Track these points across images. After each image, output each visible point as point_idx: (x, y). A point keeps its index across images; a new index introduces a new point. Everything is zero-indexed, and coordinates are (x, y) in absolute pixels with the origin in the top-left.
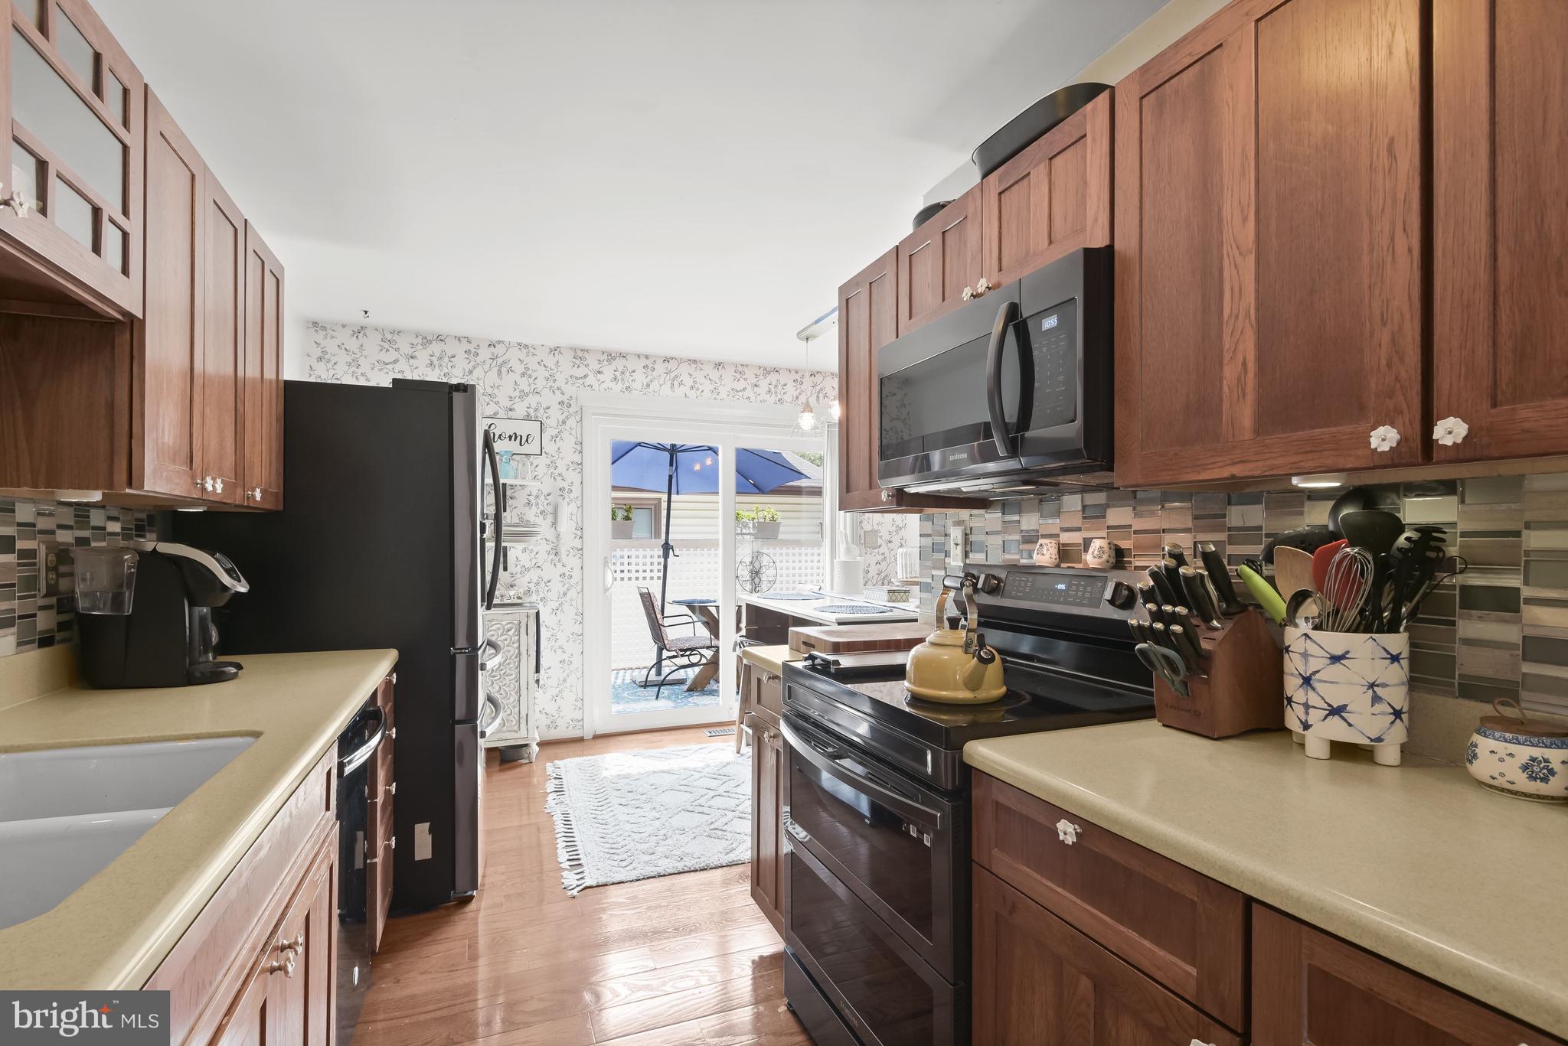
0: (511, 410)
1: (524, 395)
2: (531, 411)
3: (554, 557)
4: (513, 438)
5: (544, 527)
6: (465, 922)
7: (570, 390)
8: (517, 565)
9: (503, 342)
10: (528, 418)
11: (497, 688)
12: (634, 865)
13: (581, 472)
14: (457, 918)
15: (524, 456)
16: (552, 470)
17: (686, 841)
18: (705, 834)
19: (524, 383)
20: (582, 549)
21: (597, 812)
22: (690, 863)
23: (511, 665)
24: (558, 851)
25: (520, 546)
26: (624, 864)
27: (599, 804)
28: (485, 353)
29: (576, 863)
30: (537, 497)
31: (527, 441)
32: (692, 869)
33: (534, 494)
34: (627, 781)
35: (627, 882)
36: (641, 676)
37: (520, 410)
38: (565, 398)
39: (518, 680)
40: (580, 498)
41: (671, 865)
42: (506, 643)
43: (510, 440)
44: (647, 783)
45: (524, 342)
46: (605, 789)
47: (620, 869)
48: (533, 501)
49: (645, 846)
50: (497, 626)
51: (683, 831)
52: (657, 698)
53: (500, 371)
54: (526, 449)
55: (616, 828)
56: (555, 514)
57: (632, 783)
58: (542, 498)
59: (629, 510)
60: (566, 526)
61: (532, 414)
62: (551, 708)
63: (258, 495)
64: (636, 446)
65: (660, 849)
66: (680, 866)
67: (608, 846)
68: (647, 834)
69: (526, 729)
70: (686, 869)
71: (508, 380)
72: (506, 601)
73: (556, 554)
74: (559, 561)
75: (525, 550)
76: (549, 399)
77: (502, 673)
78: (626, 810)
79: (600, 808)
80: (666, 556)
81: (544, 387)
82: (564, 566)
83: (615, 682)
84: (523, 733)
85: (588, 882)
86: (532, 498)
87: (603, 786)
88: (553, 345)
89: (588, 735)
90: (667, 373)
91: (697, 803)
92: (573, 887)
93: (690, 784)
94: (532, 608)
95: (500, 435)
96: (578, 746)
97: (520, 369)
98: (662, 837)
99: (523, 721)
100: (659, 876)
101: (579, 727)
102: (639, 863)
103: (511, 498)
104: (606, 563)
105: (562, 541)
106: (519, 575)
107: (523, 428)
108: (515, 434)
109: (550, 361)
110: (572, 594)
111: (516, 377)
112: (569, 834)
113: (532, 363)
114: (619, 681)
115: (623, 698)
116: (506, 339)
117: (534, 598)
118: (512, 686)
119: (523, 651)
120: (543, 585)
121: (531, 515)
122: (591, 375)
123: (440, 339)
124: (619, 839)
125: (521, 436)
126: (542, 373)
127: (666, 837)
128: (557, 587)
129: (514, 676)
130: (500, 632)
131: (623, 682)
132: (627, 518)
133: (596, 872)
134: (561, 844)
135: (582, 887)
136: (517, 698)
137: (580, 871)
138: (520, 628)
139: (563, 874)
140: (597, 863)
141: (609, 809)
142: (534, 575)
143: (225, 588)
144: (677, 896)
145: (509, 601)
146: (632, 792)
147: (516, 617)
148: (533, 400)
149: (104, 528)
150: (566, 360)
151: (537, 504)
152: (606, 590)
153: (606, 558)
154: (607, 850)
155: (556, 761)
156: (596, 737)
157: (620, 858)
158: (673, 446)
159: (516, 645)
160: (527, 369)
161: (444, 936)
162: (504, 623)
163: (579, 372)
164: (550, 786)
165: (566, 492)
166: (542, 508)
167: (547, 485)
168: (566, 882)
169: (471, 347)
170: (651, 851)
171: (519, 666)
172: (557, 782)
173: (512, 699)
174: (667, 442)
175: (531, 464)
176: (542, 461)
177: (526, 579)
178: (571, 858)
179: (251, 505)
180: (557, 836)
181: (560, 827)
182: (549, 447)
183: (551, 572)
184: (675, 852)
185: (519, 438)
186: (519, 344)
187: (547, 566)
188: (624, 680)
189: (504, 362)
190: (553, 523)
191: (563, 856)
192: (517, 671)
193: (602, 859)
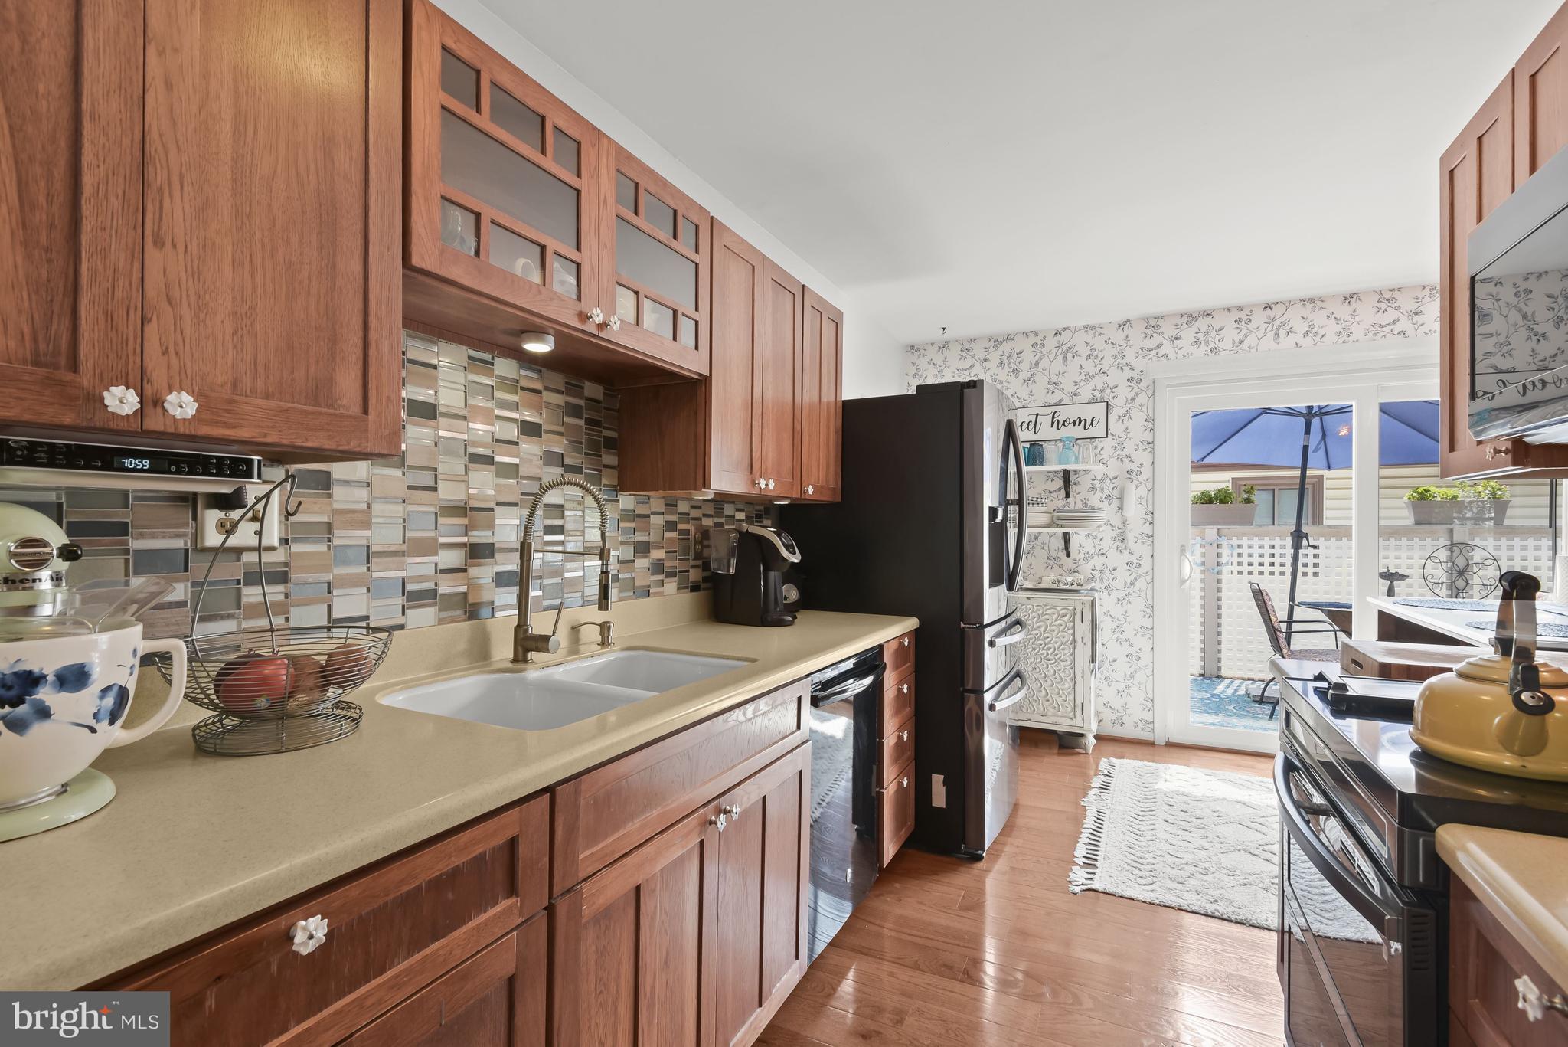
0: (1075, 395)
1: (1090, 377)
2: (1097, 393)
3: (1120, 544)
4: (1077, 423)
5: (1107, 512)
6: (968, 876)
7: (1139, 364)
8: (1080, 552)
9: (1068, 328)
10: (1093, 400)
11: (1052, 671)
12: (1153, 887)
13: (1152, 452)
14: (963, 869)
15: (1088, 440)
16: (1119, 452)
17: (1232, 885)
18: (1261, 885)
19: (1090, 367)
20: (1152, 536)
21: (1136, 821)
22: (1222, 909)
23: (1066, 652)
24: (1078, 845)
25: (1083, 532)
26: (1143, 881)
27: (1143, 813)
28: (1051, 343)
29: (1091, 864)
30: (1102, 481)
31: (1092, 424)
32: (1225, 917)
33: (1099, 478)
34: (1185, 798)
35: (1138, 901)
36: (1256, 689)
37: (1086, 393)
38: (1134, 374)
39: (1073, 667)
40: (1151, 480)
41: (1199, 903)
42: (1061, 628)
43: (1074, 425)
44: (1209, 808)
45: (1090, 323)
46: (1154, 800)
47: (1137, 886)
48: (1098, 486)
49: (1174, 872)
50: (1053, 610)
51: (1232, 873)
52: (1271, 717)
53: (1065, 358)
54: (1091, 432)
55: (1151, 843)
56: (1121, 498)
57: (1190, 802)
58: (1108, 482)
59: (1250, 491)
60: (1134, 511)
61: (1098, 396)
62: (1117, 703)
63: (811, 490)
64: (1261, 414)
65: (1192, 881)
66: (1210, 908)
67: (1132, 857)
68: (1183, 861)
69: (1081, 719)
70: (1217, 914)
71: (1074, 364)
72: (1063, 587)
73: (1123, 541)
74: (1125, 549)
75: (1088, 536)
76: (1116, 377)
77: (1057, 657)
78: (1170, 828)
79: (1141, 818)
80: (1297, 546)
81: (1111, 366)
82: (1131, 553)
83: (1223, 691)
84: (1078, 721)
85: (1095, 885)
86: (1096, 483)
87: (1154, 796)
88: (1121, 319)
89: (1160, 740)
90: (1269, 323)
91: (1266, 848)
92: (1077, 883)
93: (1267, 824)
94: (1087, 595)
95: (1064, 422)
96: (1146, 750)
97: (1084, 351)
98: (1201, 870)
99: (1079, 710)
100: (1178, 909)
101: (1149, 729)
102: (1160, 888)
103: (1075, 483)
104: (1183, 550)
105: (1129, 527)
106: (1082, 562)
107: (1087, 412)
108: (1080, 418)
109: (1118, 337)
110: (1141, 584)
111: (1082, 360)
112: (1096, 834)
113: (1098, 342)
114: (1230, 692)
115: (1226, 711)
116: (1072, 325)
117: (1097, 585)
118: (1067, 672)
119: (1079, 640)
120: (1107, 572)
121: (1095, 499)
122: (1166, 344)
123: (1010, 338)
124: (1147, 855)
125: (1086, 420)
126: (1109, 351)
127: (1206, 872)
128: (1123, 575)
129: (1068, 663)
130: (1055, 616)
131: (1233, 694)
132: (1248, 501)
133: (1108, 878)
134: (1084, 838)
135: (1087, 887)
136: (1072, 684)
137: (1091, 871)
138: (1075, 614)
139: (1073, 867)
140: (1113, 871)
141: (1152, 822)
142: (1097, 562)
143: (785, 560)
144: (1194, 938)
145: (1066, 587)
146: (1186, 812)
147: (1071, 603)
148: (1098, 382)
149: (734, 517)
150: (1136, 333)
151: (1102, 488)
152: (1183, 582)
153: (1183, 546)
154: (1129, 862)
155: (1111, 758)
156: (1170, 745)
157: (1141, 874)
158: (1310, 408)
159: (1071, 631)
160: (1093, 350)
161: (947, 880)
162: (1059, 608)
163: (1150, 343)
164: (1097, 781)
165: (1134, 474)
166: (1107, 492)
167: (1113, 468)
168: (1072, 876)
169: (1038, 340)
170: (1180, 880)
171: (1073, 653)
172: (1106, 779)
173: (1067, 686)
174: (1301, 405)
175: (1096, 448)
176: (1109, 442)
177: (1090, 565)
178: (1088, 856)
179: (807, 498)
180: (1083, 830)
181: (1089, 823)
182: (1116, 427)
183: (1115, 559)
184: (1211, 892)
185: (1083, 423)
186: (1086, 327)
187: (1113, 554)
188: (1236, 690)
189: (1070, 348)
190: (1120, 508)
191: (1080, 851)
192: (1072, 657)
193: (1119, 869)
